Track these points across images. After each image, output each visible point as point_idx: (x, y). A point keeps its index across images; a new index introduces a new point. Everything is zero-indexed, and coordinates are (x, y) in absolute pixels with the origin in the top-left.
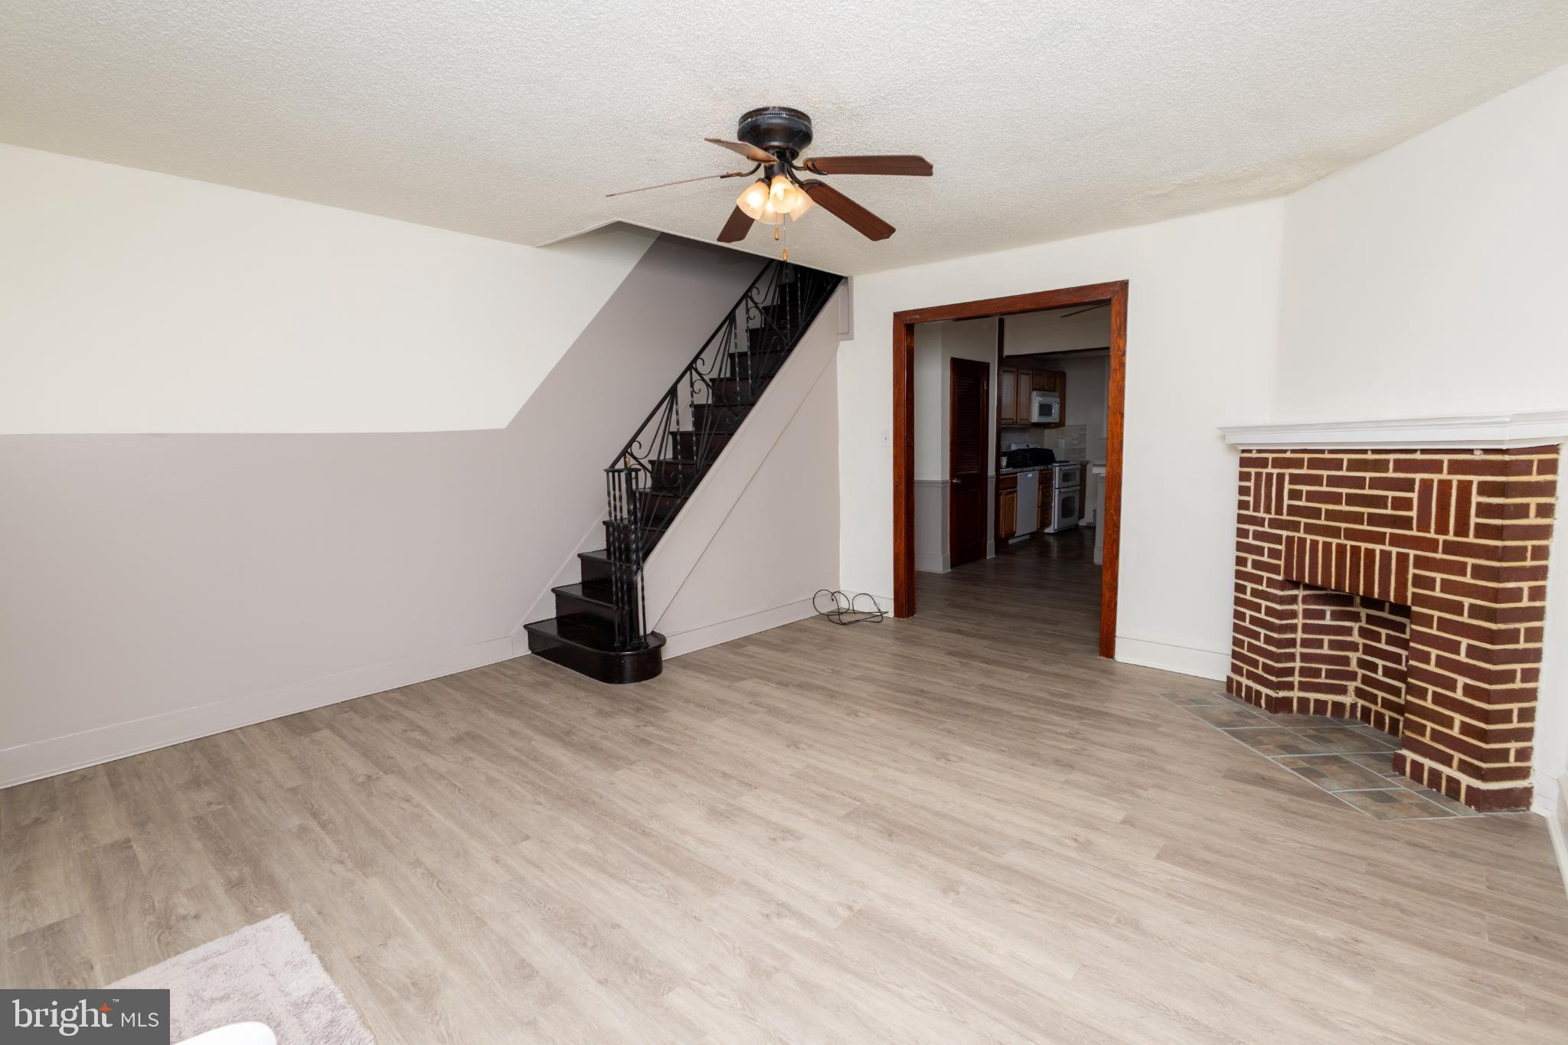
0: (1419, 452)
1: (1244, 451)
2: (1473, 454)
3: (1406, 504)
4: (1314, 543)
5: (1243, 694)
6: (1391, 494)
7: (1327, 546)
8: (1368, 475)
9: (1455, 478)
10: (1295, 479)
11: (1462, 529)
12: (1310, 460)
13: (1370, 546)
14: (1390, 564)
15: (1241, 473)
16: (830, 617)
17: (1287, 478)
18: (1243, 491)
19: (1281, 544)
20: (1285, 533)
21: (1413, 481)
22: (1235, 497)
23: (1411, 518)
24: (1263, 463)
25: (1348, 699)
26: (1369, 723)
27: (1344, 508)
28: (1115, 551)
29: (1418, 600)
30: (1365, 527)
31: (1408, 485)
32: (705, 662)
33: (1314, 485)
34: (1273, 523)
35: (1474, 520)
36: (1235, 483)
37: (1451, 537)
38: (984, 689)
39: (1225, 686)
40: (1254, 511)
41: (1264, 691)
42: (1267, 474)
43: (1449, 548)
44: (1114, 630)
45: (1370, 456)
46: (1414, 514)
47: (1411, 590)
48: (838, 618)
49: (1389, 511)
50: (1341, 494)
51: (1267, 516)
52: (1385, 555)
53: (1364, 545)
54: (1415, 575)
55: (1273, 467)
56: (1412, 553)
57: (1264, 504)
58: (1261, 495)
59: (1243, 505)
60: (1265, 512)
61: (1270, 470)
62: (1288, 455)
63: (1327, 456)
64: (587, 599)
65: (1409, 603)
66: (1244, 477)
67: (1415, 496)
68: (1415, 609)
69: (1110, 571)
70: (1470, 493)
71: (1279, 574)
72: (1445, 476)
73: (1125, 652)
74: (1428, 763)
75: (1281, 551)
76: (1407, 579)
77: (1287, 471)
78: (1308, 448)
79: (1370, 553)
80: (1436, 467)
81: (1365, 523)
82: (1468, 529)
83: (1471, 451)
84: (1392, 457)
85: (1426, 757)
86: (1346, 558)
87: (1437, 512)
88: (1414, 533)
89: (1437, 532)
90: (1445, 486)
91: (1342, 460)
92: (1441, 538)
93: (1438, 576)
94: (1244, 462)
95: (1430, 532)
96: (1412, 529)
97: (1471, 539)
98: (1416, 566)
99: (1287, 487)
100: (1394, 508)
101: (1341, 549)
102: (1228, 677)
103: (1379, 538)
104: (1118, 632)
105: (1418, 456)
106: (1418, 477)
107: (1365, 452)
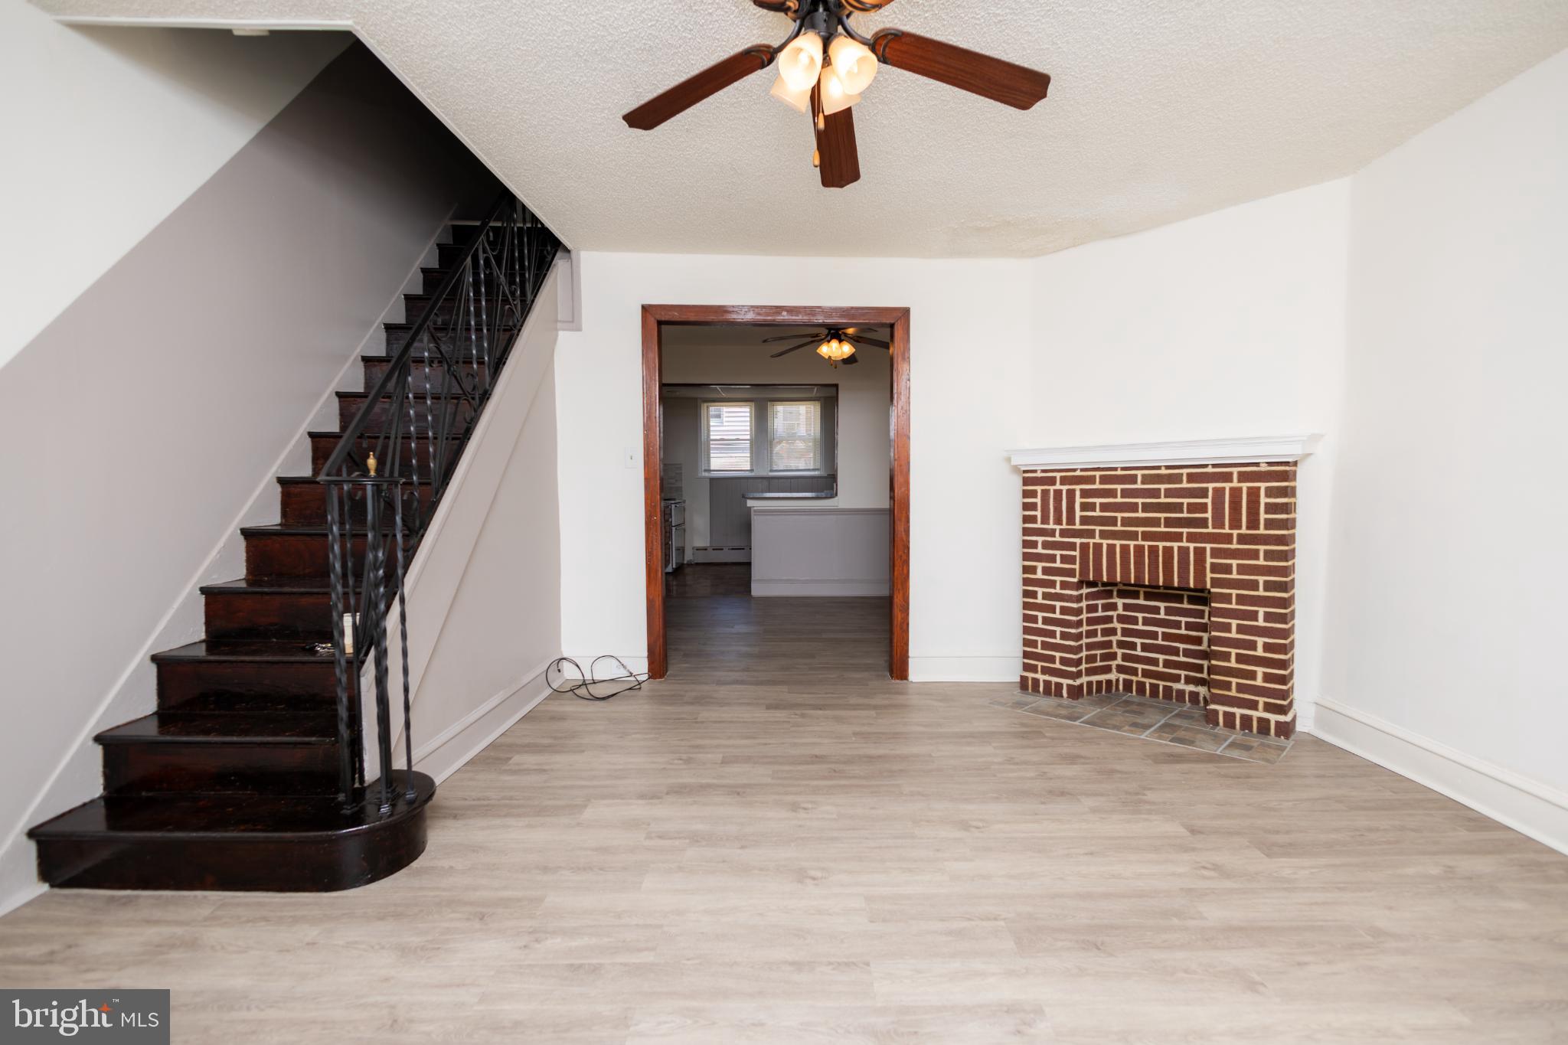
0: (1210, 466)
1: (1025, 472)
2: (1259, 466)
3: (1203, 508)
4: (1111, 548)
5: (1041, 689)
6: (1185, 501)
7: (1125, 549)
8: (1163, 487)
9: (1245, 486)
10: (1085, 494)
11: (1253, 523)
12: (1101, 477)
13: (1168, 544)
14: (1189, 557)
15: (1024, 491)
16: (577, 692)
17: (1078, 494)
18: (1026, 507)
19: (1075, 550)
20: (1078, 541)
21: (1207, 489)
22: (1018, 513)
23: (1207, 519)
24: (1052, 481)
25: (1113, 676)
26: (1132, 692)
27: (1140, 514)
28: (905, 571)
29: (1216, 583)
30: (1163, 529)
31: (1203, 493)
32: (479, 799)
33: (1109, 498)
34: (1063, 533)
35: (1263, 516)
36: (1018, 500)
37: (1244, 531)
38: (865, 736)
39: (1019, 685)
40: (1042, 523)
41: (1065, 682)
42: (1055, 491)
43: (1242, 539)
44: (907, 651)
45: (1163, 471)
46: (1209, 515)
47: (1209, 575)
48: (583, 691)
49: (1185, 515)
50: (1137, 504)
51: (1058, 527)
52: (1183, 552)
53: (1161, 545)
54: (1212, 564)
55: (1061, 484)
56: (1208, 546)
57: (1054, 517)
58: (1049, 509)
59: (1026, 519)
60: (1055, 523)
61: (1058, 486)
62: (1078, 473)
63: (1119, 472)
64: (168, 738)
65: (1208, 586)
66: (1026, 494)
67: (1209, 501)
68: (1213, 590)
69: (901, 592)
70: (1258, 496)
71: (1075, 577)
72: (1235, 484)
73: (917, 672)
74: (1238, 712)
75: (1075, 556)
76: (1205, 568)
77: (1078, 488)
78: (1102, 466)
79: (1168, 551)
80: (1227, 478)
81: (1162, 526)
82: (1259, 524)
83: (1257, 464)
84: (1185, 471)
85: (1233, 707)
86: (1144, 556)
87: (1230, 513)
88: (1210, 530)
89: (1231, 528)
90: (1236, 493)
91: (1136, 475)
92: (1235, 532)
93: (1234, 563)
94: (1026, 481)
95: (1224, 529)
96: (1208, 527)
97: (1262, 531)
98: (1212, 557)
99: (1078, 500)
100: (1189, 512)
101: (1139, 550)
102: (1022, 677)
103: (1178, 537)
104: (911, 654)
105: (1210, 470)
106: (1211, 486)
107: (1159, 468)
